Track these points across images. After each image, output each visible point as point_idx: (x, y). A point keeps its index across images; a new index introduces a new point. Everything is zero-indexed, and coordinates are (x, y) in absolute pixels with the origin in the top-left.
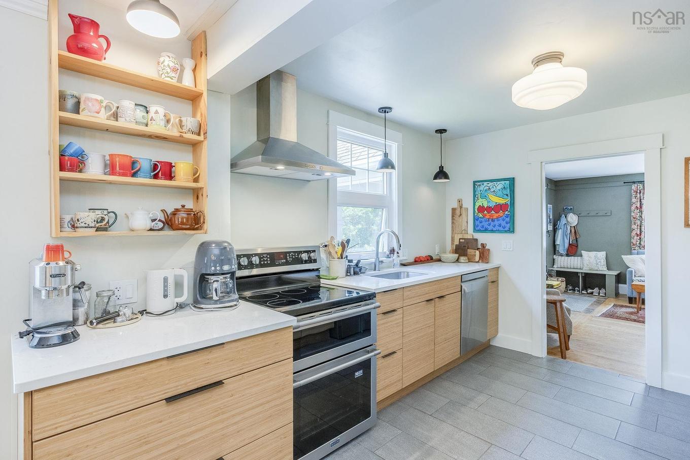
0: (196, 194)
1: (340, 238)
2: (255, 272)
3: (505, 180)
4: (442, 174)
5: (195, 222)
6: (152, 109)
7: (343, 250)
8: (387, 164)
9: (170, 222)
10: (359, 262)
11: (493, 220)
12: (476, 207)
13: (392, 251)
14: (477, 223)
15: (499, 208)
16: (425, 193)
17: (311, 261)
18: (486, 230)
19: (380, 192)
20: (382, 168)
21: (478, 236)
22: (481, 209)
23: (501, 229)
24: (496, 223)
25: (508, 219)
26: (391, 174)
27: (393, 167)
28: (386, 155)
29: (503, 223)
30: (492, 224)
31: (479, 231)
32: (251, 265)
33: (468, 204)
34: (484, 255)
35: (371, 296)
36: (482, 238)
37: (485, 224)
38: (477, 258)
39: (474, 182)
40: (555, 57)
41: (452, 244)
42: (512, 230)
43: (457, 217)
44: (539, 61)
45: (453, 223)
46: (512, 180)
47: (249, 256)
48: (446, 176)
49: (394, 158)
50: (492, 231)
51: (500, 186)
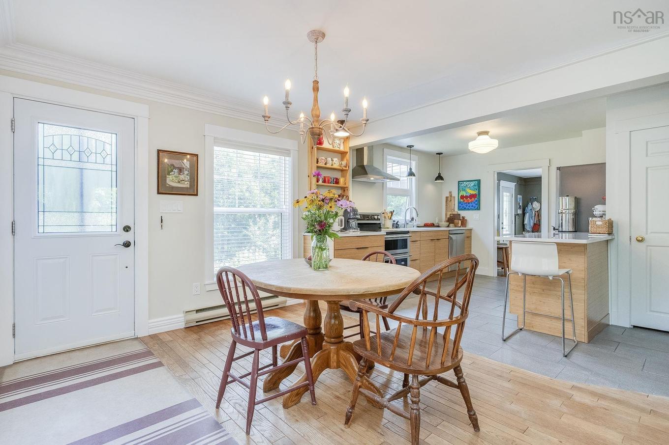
0: (344, 189)
1: (389, 209)
2: (363, 222)
3: (475, 180)
4: (440, 177)
6: (334, 159)
7: (392, 216)
8: (411, 174)
10: (398, 222)
11: (469, 203)
12: (460, 196)
13: (412, 219)
14: (460, 205)
15: (472, 196)
16: (430, 189)
17: (378, 219)
18: (465, 209)
19: (407, 188)
20: (409, 176)
21: (460, 212)
22: (462, 197)
23: (473, 208)
24: (471, 205)
25: (477, 203)
26: (411, 178)
27: (414, 175)
28: (411, 169)
29: (474, 205)
30: (468, 205)
31: (462, 210)
33: (455, 194)
34: (464, 222)
35: (408, 232)
36: (463, 213)
37: (465, 205)
38: (460, 225)
39: (459, 182)
41: (446, 217)
42: (479, 209)
43: (448, 202)
44: (480, 134)
45: (446, 205)
46: (479, 181)
48: (442, 178)
49: (414, 171)
50: (468, 209)
51: (472, 184)
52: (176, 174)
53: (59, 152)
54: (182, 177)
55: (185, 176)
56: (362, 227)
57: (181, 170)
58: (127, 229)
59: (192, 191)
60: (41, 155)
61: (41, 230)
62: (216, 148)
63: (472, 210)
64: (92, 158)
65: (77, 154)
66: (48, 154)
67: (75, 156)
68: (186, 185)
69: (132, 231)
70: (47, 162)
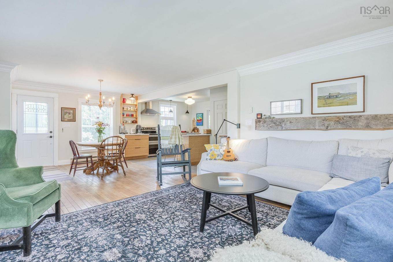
0: (136, 118)
2: (145, 130)
3: (201, 114)
4: (187, 112)
5: (136, 122)
6: (131, 108)
9: (133, 122)
15: (201, 120)
16: (184, 117)
19: (172, 116)
20: (170, 112)
22: (198, 120)
24: (200, 123)
25: (202, 123)
27: (172, 112)
28: (171, 109)
31: (197, 125)
32: (144, 129)
33: (196, 119)
34: (198, 130)
36: (198, 127)
37: (198, 124)
38: (196, 132)
39: (196, 114)
40: (191, 97)
41: (192, 128)
42: (203, 125)
43: (193, 122)
44: (189, 97)
45: (193, 124)
46: (203, 114)
47: (144, 128)
48: (189, 113)
50: (199, 125)
51: (201, 115)
52: (68, 115)
53: (30, 109)
54: (70, 116)
55: (71, 115)
56: (143, 132)
57: (69, 113)
58: (51, 132)
59: (74, 120)
60: (25, 111)
61: (25, 132)
62: (82, 106)
63: (201, 125)
64: (40, 111)
65: (35, 110)
66: (27, 110)
67: (35, 111)
68: (72, 118)
69: (53, 133)
70: (27, 113)
